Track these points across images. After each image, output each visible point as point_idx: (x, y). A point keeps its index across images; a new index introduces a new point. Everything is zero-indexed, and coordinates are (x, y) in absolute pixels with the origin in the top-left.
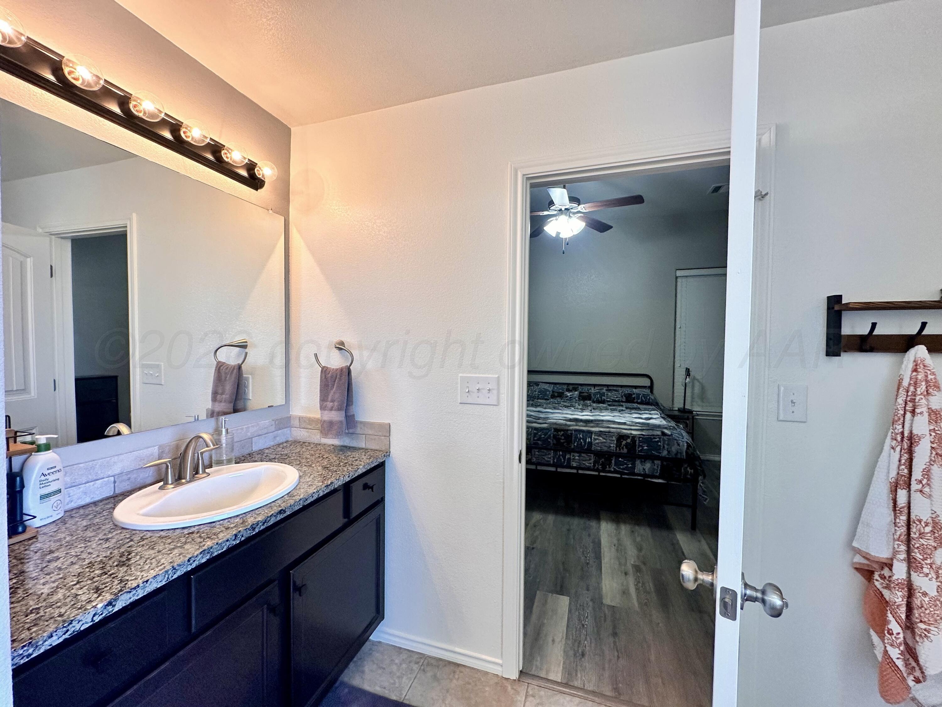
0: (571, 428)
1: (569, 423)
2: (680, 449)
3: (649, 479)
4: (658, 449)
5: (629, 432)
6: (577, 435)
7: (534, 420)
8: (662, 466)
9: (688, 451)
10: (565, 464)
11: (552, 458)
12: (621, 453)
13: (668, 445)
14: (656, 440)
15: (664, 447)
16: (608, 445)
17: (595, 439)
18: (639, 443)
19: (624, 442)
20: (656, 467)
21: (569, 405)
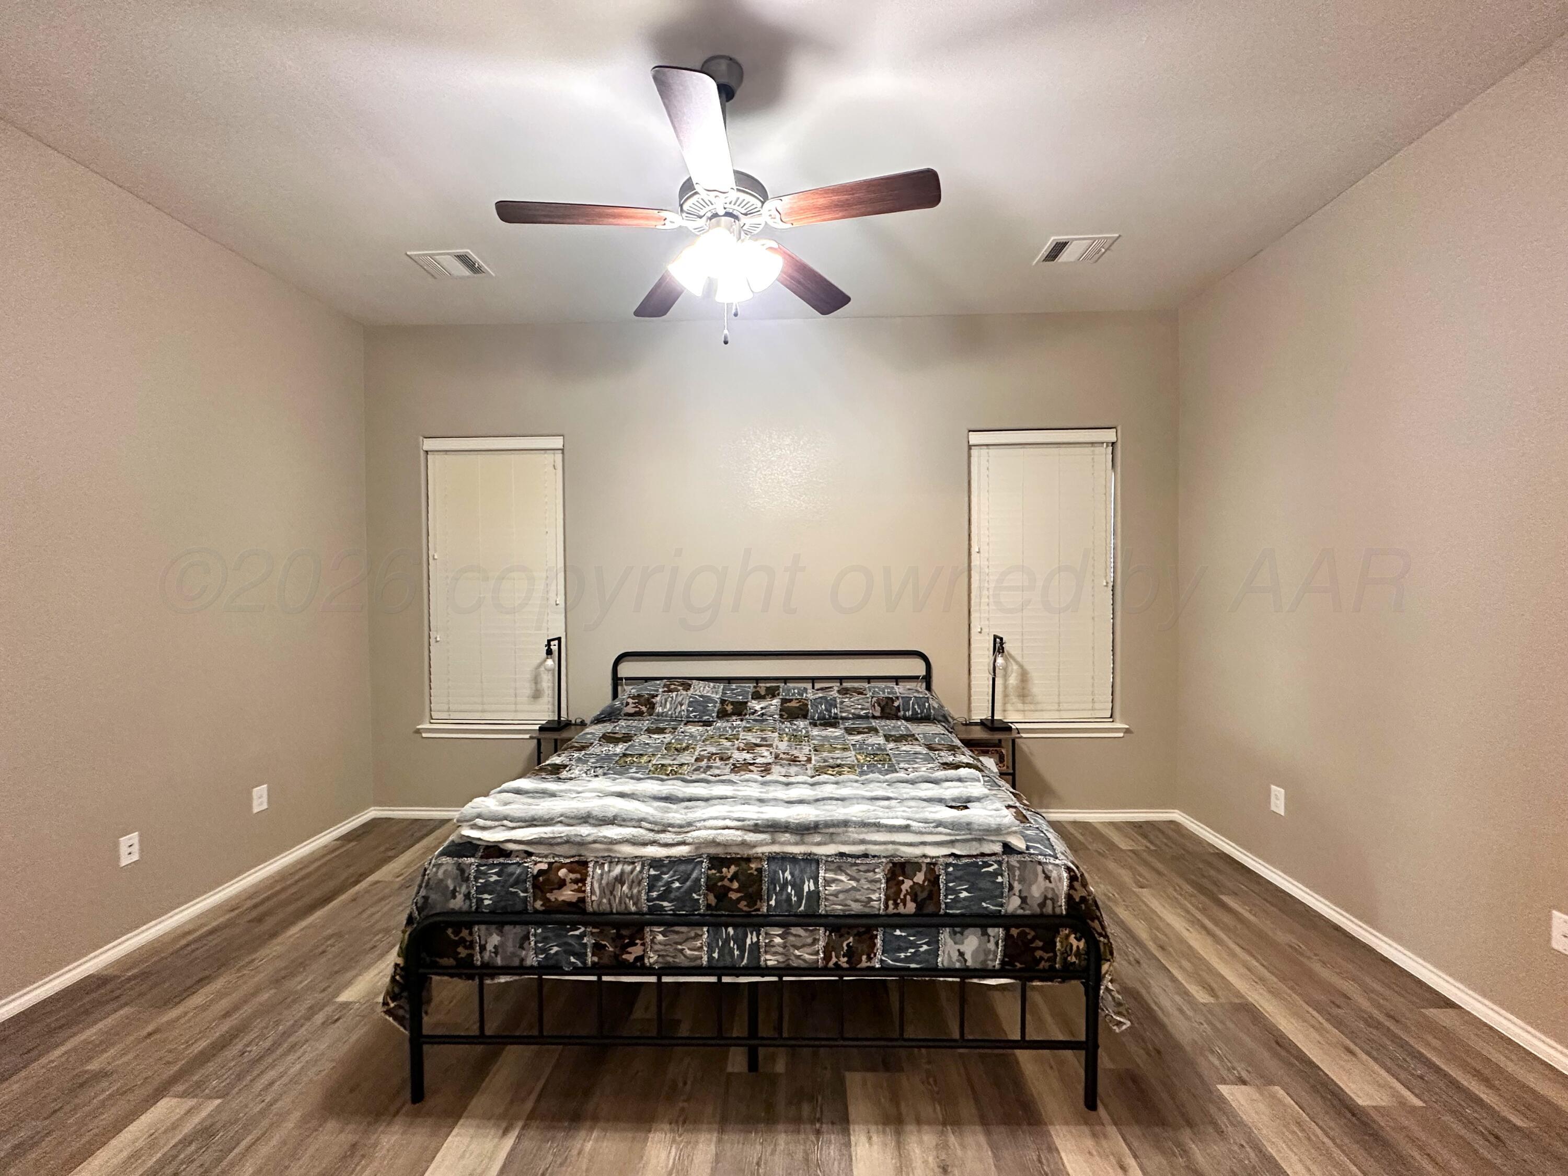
0: (759, 850)
1: (751, 837)
2: (1053, 889)
3: (975, 981)
4: (997, 893)
5: (918, 851)
6: (776, 872)
7: (651, 836)
8: (1008, 937)
9: (1072, 892)
10: (745, 961)
11: (705, 949)
12: (899, 915)
13: (1022, 880)
14: (991, 869)
15: (1011, 888)
16: (863, 898)
17: (828, 882)
18: (947, 881)
19: (907, 885)
20: (991, 946)
21: (758, 741)
